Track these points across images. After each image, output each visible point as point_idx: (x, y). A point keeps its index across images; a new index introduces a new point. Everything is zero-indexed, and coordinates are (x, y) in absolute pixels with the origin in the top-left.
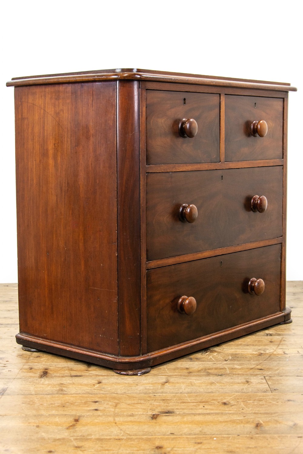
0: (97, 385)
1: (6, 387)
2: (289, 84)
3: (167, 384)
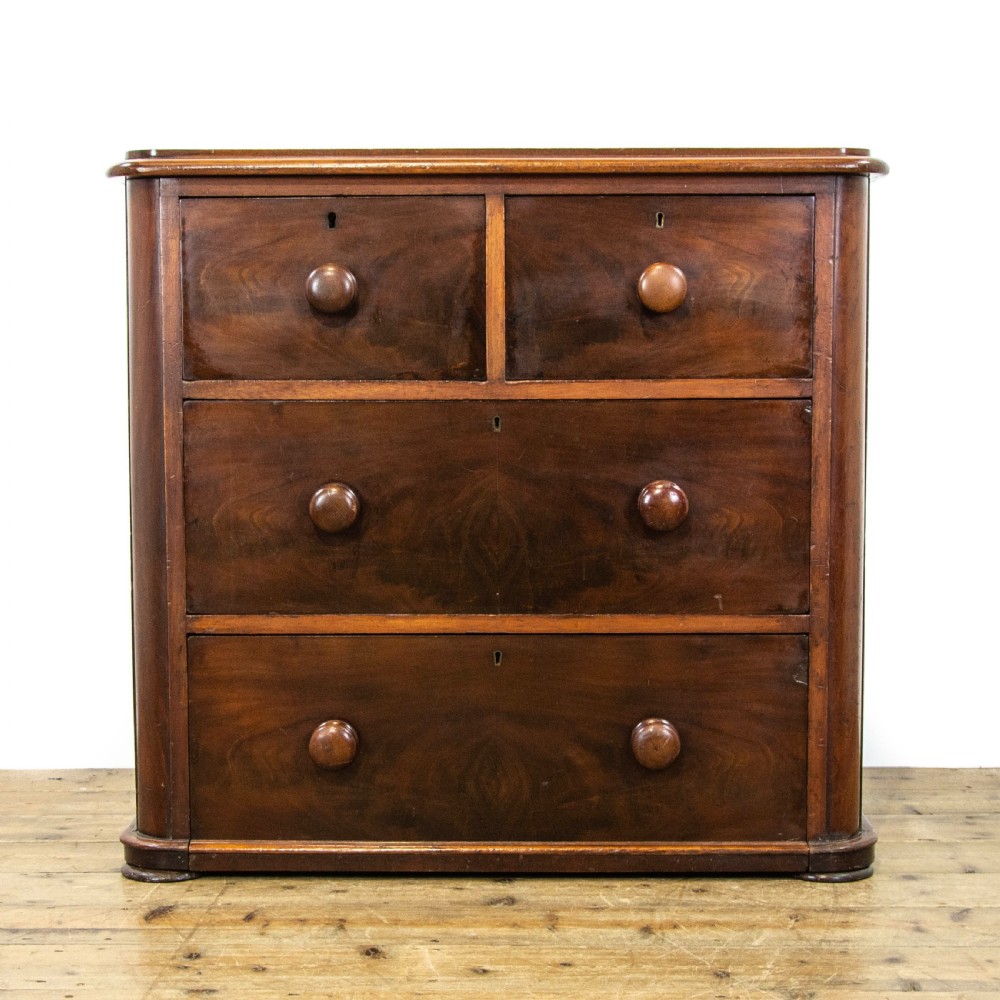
2: (864, 152)
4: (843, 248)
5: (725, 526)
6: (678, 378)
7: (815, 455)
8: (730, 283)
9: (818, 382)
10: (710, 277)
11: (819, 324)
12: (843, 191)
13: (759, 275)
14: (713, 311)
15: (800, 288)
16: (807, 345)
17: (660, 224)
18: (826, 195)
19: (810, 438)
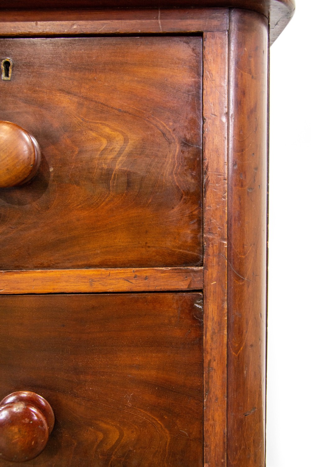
4: (239, 104)
5: (102, 442)
6: (37, 267)
7: (207, 358)
8: (97, 150)
9: (210, 271)
10: (73, 142)
11: (210, 199)
12: (239, 29)
13: (134, 138)
14: (78, 184)
15: (186, 155)
16: (196, 226)
17: (7, 75)
18: (217, 34)
19: (201, 339)
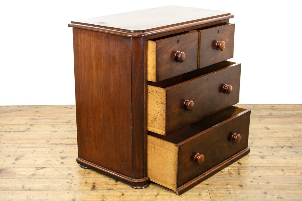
0: (122, 197)
1: (74, 198)
3: (158, 196)
